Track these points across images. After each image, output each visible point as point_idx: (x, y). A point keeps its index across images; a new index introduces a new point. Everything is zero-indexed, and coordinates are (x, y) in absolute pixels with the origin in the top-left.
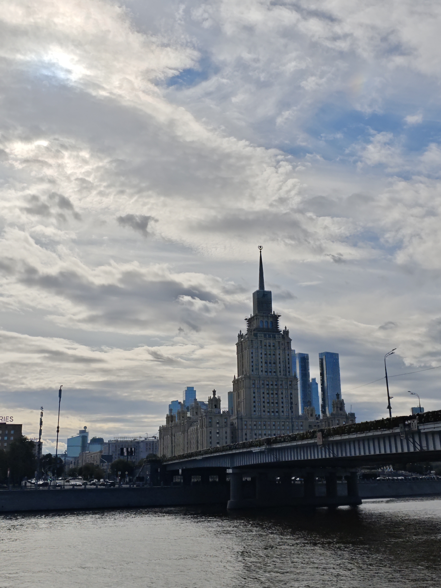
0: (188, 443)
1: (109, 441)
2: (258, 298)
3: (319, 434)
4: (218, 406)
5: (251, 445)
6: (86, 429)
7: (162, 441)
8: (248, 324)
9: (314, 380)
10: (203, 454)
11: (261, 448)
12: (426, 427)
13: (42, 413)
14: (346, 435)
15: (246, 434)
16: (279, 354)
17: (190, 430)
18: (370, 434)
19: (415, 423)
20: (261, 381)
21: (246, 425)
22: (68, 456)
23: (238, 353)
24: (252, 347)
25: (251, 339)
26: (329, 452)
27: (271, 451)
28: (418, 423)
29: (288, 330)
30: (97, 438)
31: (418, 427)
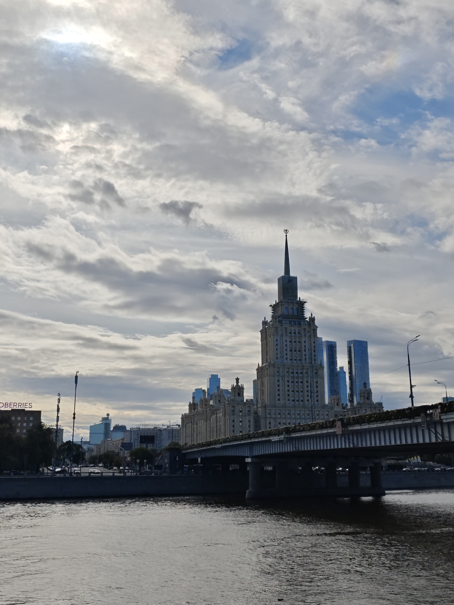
0: (210, 431)
1: (131, 428)
2: (283, 284)
3: (339, 424)
4: (241, 394)
5: (270, 434)
6: (109, 417)
7: (184, 429)
8: (272, 310)
9: (342, 368)
10: (222, 443)
11: (280, 437)
12: (448, 417)
13: (59, 400)
14: (366, 425)
15: (270, 423)
16: (305, 342)
17: (213, 418)
18: (391, 424)
19: (437, 413)
20: (285, 369)
21: (270, 414)
22: (91, 443)
23: (262, 340)
24: (277, 334)
25: (275, 326)
26: (349, 442)
27: (290, 440)
28: (440, 413)
29: (314, 317)
30: (120, 425)
31: (440, 416)
